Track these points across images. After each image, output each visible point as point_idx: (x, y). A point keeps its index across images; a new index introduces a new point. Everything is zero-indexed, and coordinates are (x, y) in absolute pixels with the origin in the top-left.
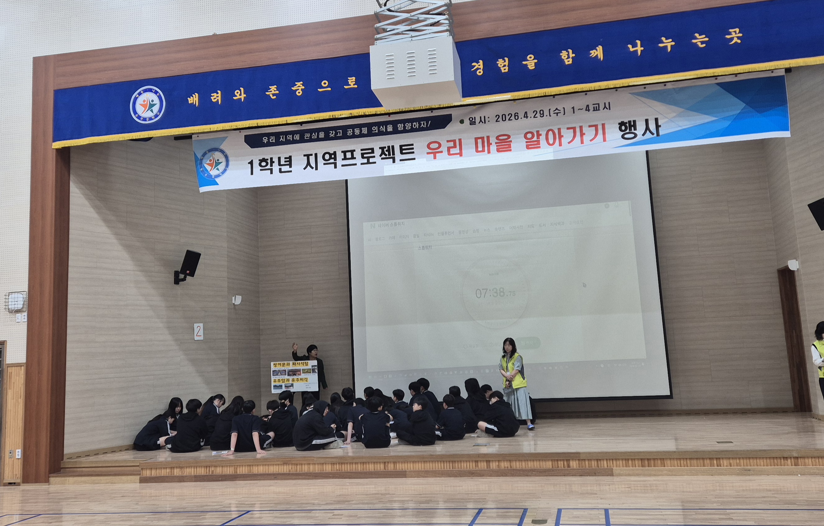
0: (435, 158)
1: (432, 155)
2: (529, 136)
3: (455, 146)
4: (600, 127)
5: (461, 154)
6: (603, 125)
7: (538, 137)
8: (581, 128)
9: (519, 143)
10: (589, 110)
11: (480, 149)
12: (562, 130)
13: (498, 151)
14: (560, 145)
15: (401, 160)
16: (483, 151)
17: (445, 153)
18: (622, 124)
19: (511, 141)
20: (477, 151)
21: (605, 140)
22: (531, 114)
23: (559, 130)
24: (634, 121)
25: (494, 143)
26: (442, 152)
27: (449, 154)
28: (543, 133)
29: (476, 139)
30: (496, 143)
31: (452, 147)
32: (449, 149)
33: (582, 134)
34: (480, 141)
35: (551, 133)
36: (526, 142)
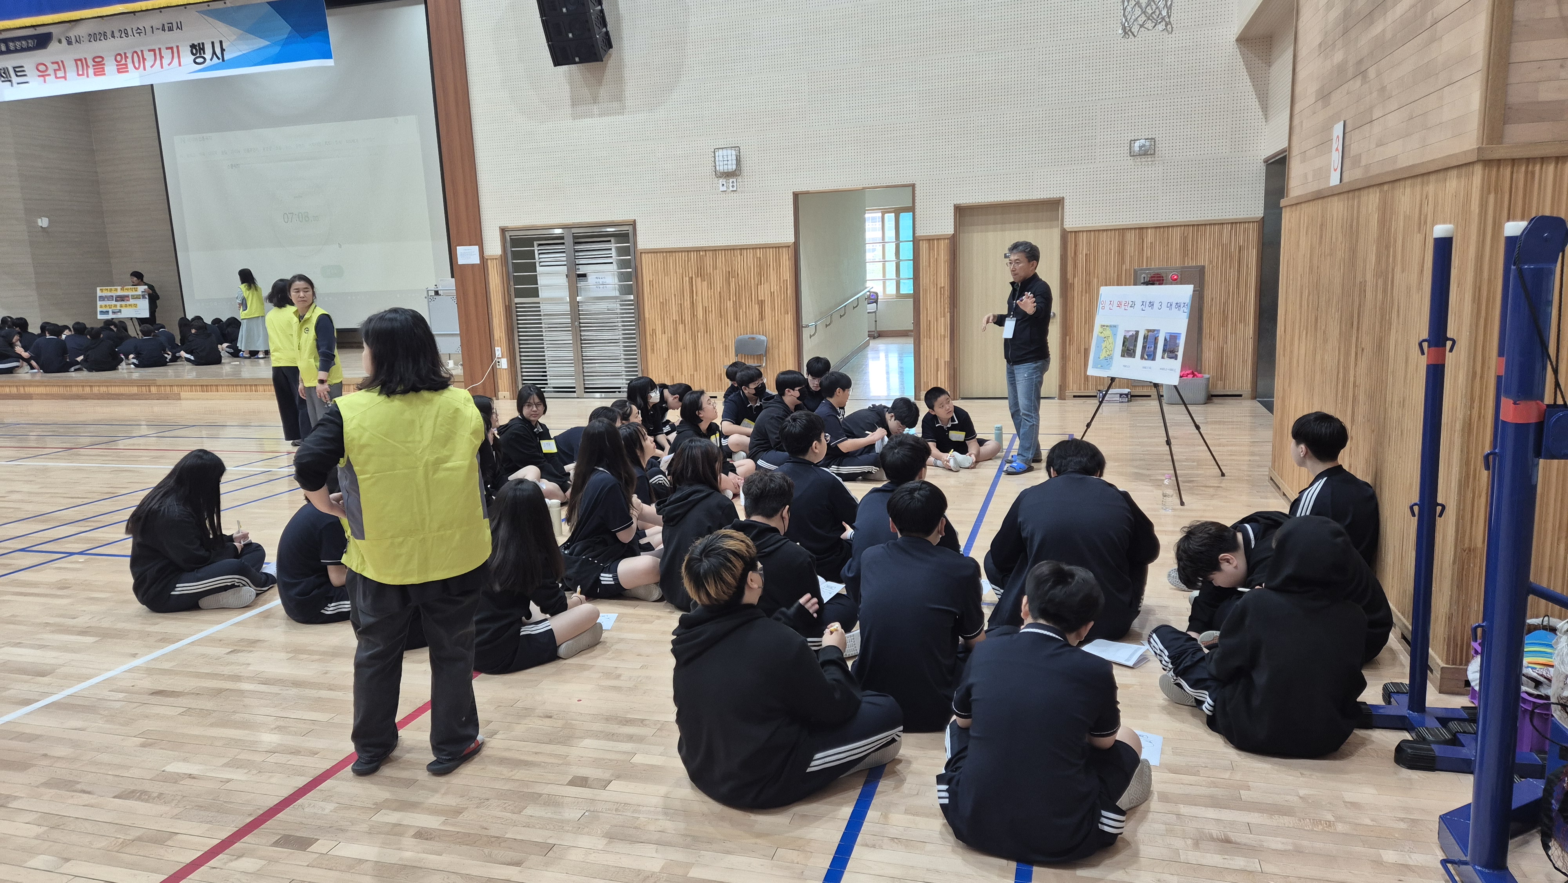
0: (45, 81)
1: (42, 78)
2: (119, 58)
3: (59, 69)
4: (175, 50)
5: (65, 78)
6: (178, 47)
7: (126, 61)
8: (160, 49)
9: (110, 67)
10: (164, 30)
11: (81, 73)
12: (144, 52)
13: (95, 75)
14: (145, 69)
15: (18, 83)
16: (83, 75)
17: (53, 76)
18: (193, 46)
19: (104, 64)
20: (78, 75)
21: (180, 65)
22: (117, 34)
23: (142, 51)
24: (203, 44)
25: (91, 66)
26: (49, 75)
27: (56, 78)
28: (129, 55)
29: (76, 60)
30: (93, 66)
31: (57, 70)
32: (55, 70)
33: (161, 57)
34: (79, 63)
35: (135, 54)
36: (117, 65)
